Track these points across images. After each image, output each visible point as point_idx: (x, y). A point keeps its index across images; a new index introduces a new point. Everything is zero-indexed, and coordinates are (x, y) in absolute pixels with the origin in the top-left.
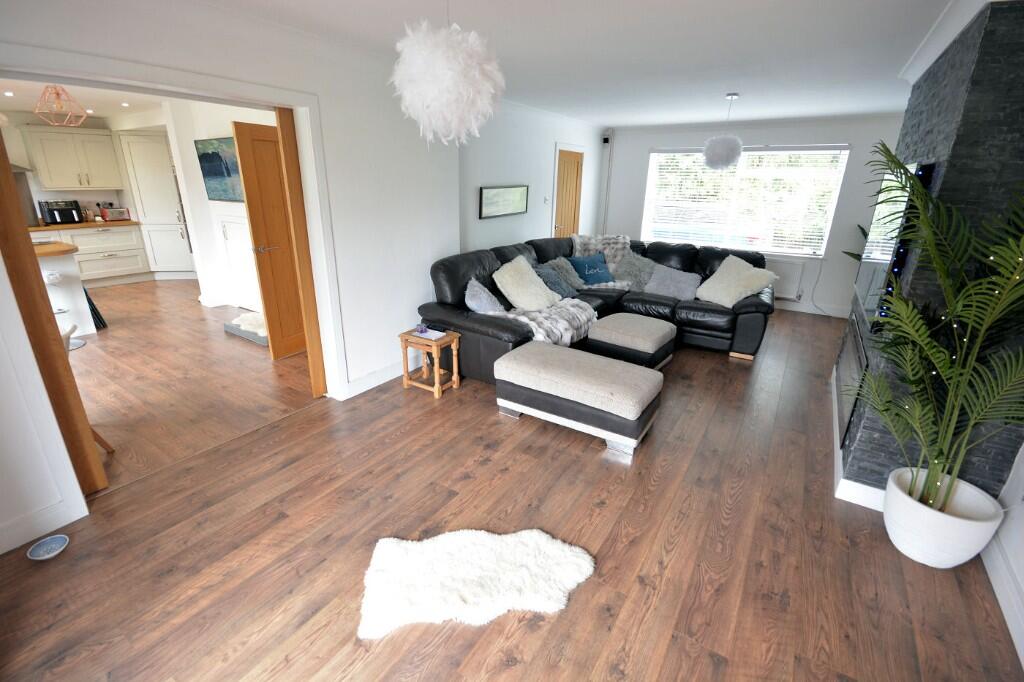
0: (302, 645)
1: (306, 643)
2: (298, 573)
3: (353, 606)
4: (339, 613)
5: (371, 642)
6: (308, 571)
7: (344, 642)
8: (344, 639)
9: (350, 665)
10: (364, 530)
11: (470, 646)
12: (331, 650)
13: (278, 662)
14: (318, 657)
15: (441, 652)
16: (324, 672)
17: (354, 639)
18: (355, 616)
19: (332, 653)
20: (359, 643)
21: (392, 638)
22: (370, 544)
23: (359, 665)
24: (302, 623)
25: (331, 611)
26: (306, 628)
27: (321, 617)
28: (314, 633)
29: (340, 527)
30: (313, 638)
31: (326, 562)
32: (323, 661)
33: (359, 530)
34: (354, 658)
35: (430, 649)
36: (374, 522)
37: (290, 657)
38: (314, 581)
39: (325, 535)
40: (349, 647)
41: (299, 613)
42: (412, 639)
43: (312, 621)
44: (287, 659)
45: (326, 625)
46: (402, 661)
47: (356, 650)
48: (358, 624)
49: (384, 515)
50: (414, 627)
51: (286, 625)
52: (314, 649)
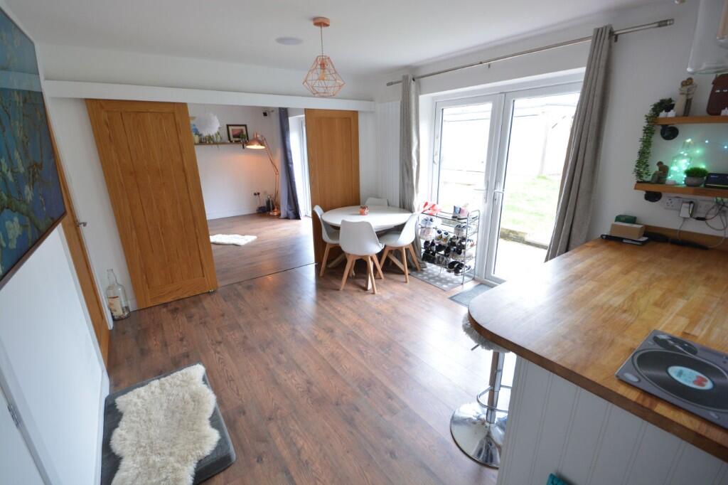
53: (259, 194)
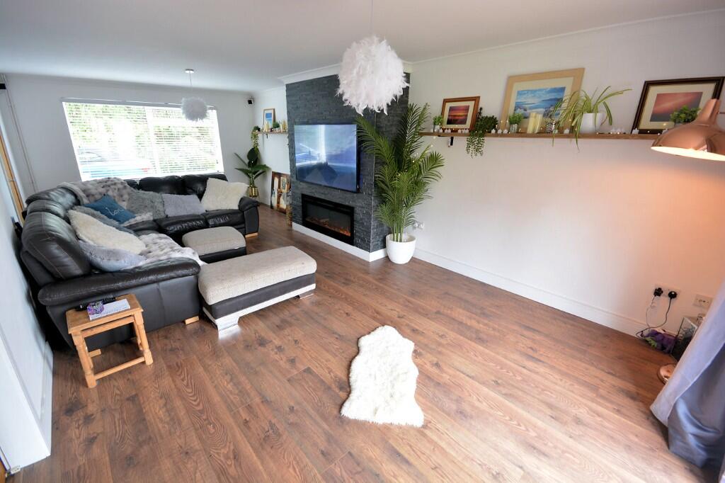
0: (425, 460)
1: (423, 457)
2: (358, 473)
3: (397, 431)
4: (402, 439)
5: (425, 420)
6: (358, 464)
7: (424, 435)
8: (422, 435)
9: (439, 431)
10: (325, 426)
11: (429, 378)
12: (429, 441)
13: (436, 474)
14: (434, 449)
15: (432, 389)
16: (443, 444)
17: (422, 429)
18: (406, 430)
19: (431, 441)
20: (425, 427)
21: (423, 410)
22: (342, 420)
23: (439, 426)
24: (407, 462)
25: (400, 444)
26: (412, 460)
27: (404, 451)
28: (416, 453)
29: (315, 444)
30: (419, 453)
31: (352, 452)
32: (436, 445)
33: (324, 429)
34: (434, 429)
35: (430, 393)
36: (318, 419)
37: (433, 466)
38: (370, 459)
39: (321, 456)
40: (427, 432)
41: (399, 466)
42: (423, 401)
43: (406, 456)
44: (435, 468)
45: (411, 446)
46: (437, 406)
47: (430, 428)
48: (412, 427)
49: (312, 412)
50: (417, 400)
51: (408, 473)
52: (428, 452)
53: (672, 296)
